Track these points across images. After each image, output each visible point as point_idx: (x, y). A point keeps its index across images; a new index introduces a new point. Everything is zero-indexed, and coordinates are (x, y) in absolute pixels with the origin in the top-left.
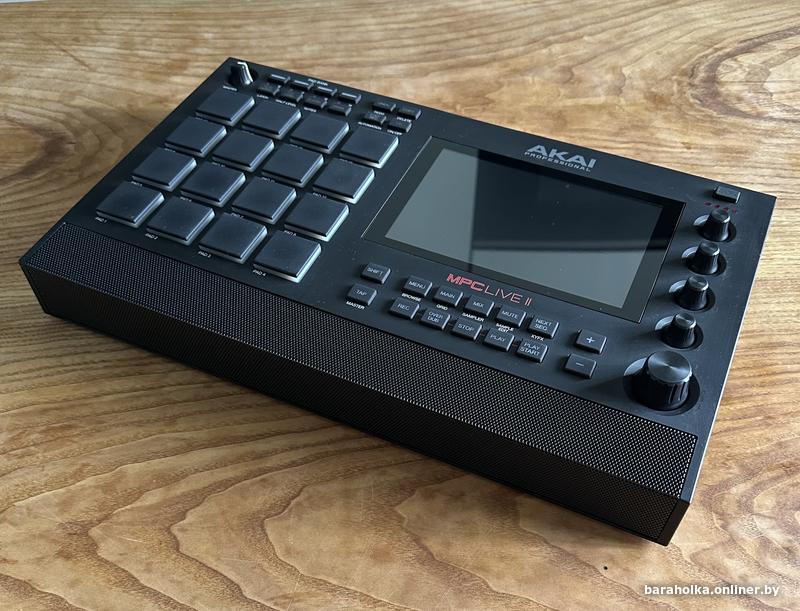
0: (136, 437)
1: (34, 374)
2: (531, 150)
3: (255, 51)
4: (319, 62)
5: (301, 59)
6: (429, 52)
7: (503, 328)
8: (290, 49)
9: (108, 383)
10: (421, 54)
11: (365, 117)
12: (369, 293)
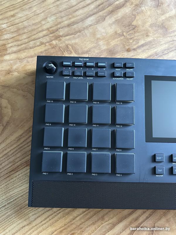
0: (96, 229)
1: (48, 220)
3: (30, 29)
4: (59, 26)
5: (51, 28)
6: (99, 5)
8: (43, 22)
9: (74, 213)
10: (96, 7)
11: (115, 75)
12: (163, 169)
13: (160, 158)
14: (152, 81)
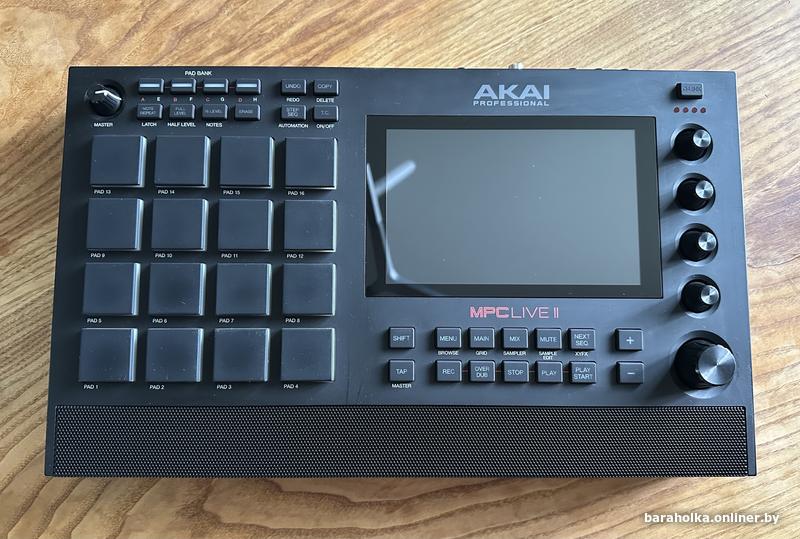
2: (477, 97)
7: (547, 356)
11: (283, 116)
12: (409, 368)
13: (402, 338)
14: (388, 131)
